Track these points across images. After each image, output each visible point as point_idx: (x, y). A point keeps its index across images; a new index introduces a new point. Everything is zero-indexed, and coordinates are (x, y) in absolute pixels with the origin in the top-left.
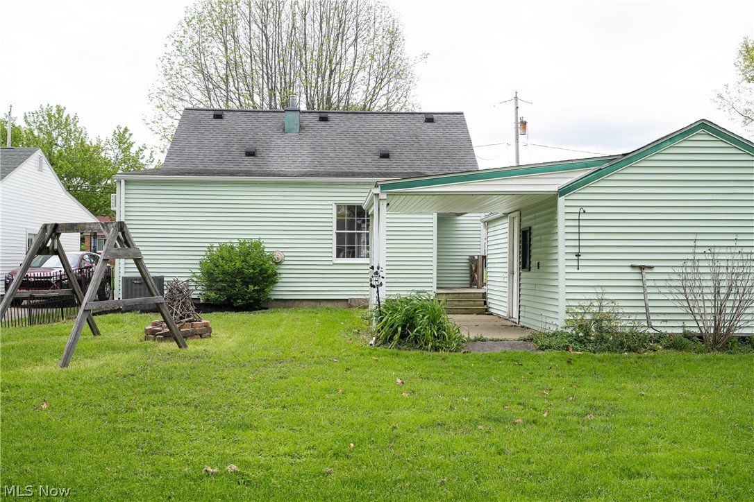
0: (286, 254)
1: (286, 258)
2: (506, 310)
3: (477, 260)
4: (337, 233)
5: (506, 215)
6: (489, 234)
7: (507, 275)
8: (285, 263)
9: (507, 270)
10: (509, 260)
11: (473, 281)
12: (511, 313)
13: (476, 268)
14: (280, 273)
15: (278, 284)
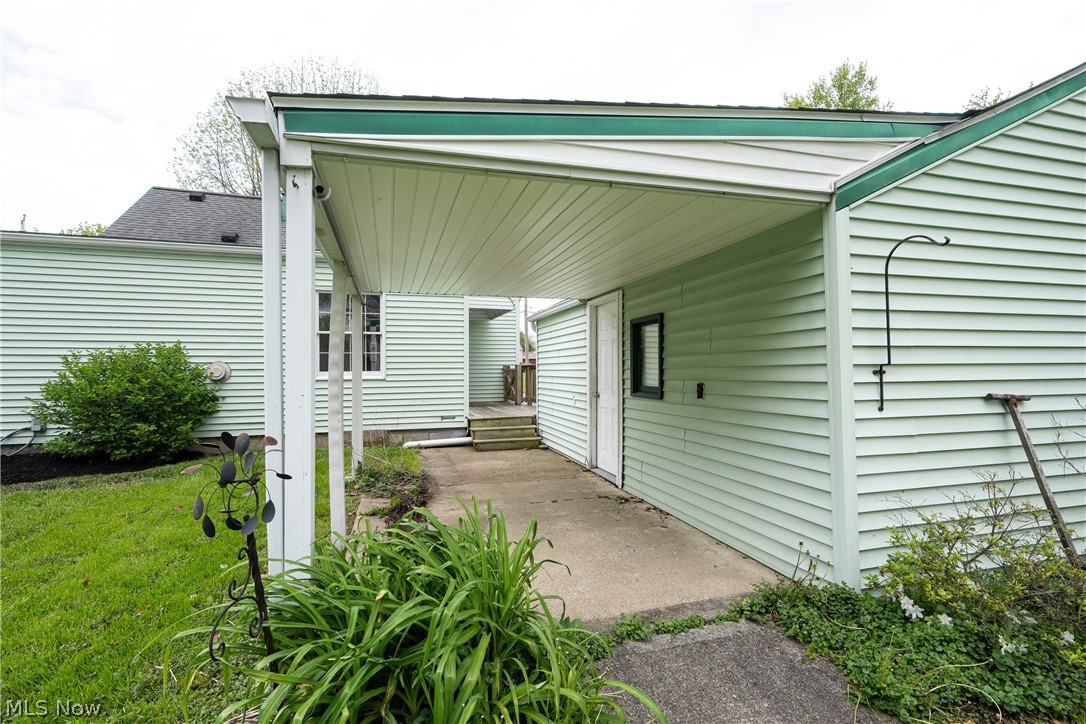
0: (233, 367)
1: (234, 373)
2: (586, 453)
3: (515, 371)
4: (321, 335)
5: (584, 303)
6: (540, 338)
7: (587, 399)
8: (232, 380)
9: (586, 390)
10: (591, 374)
11: (508, 394)
12: (594, 459)
13: (514, 380)
14: (224, 398)
15: (221, 414)
